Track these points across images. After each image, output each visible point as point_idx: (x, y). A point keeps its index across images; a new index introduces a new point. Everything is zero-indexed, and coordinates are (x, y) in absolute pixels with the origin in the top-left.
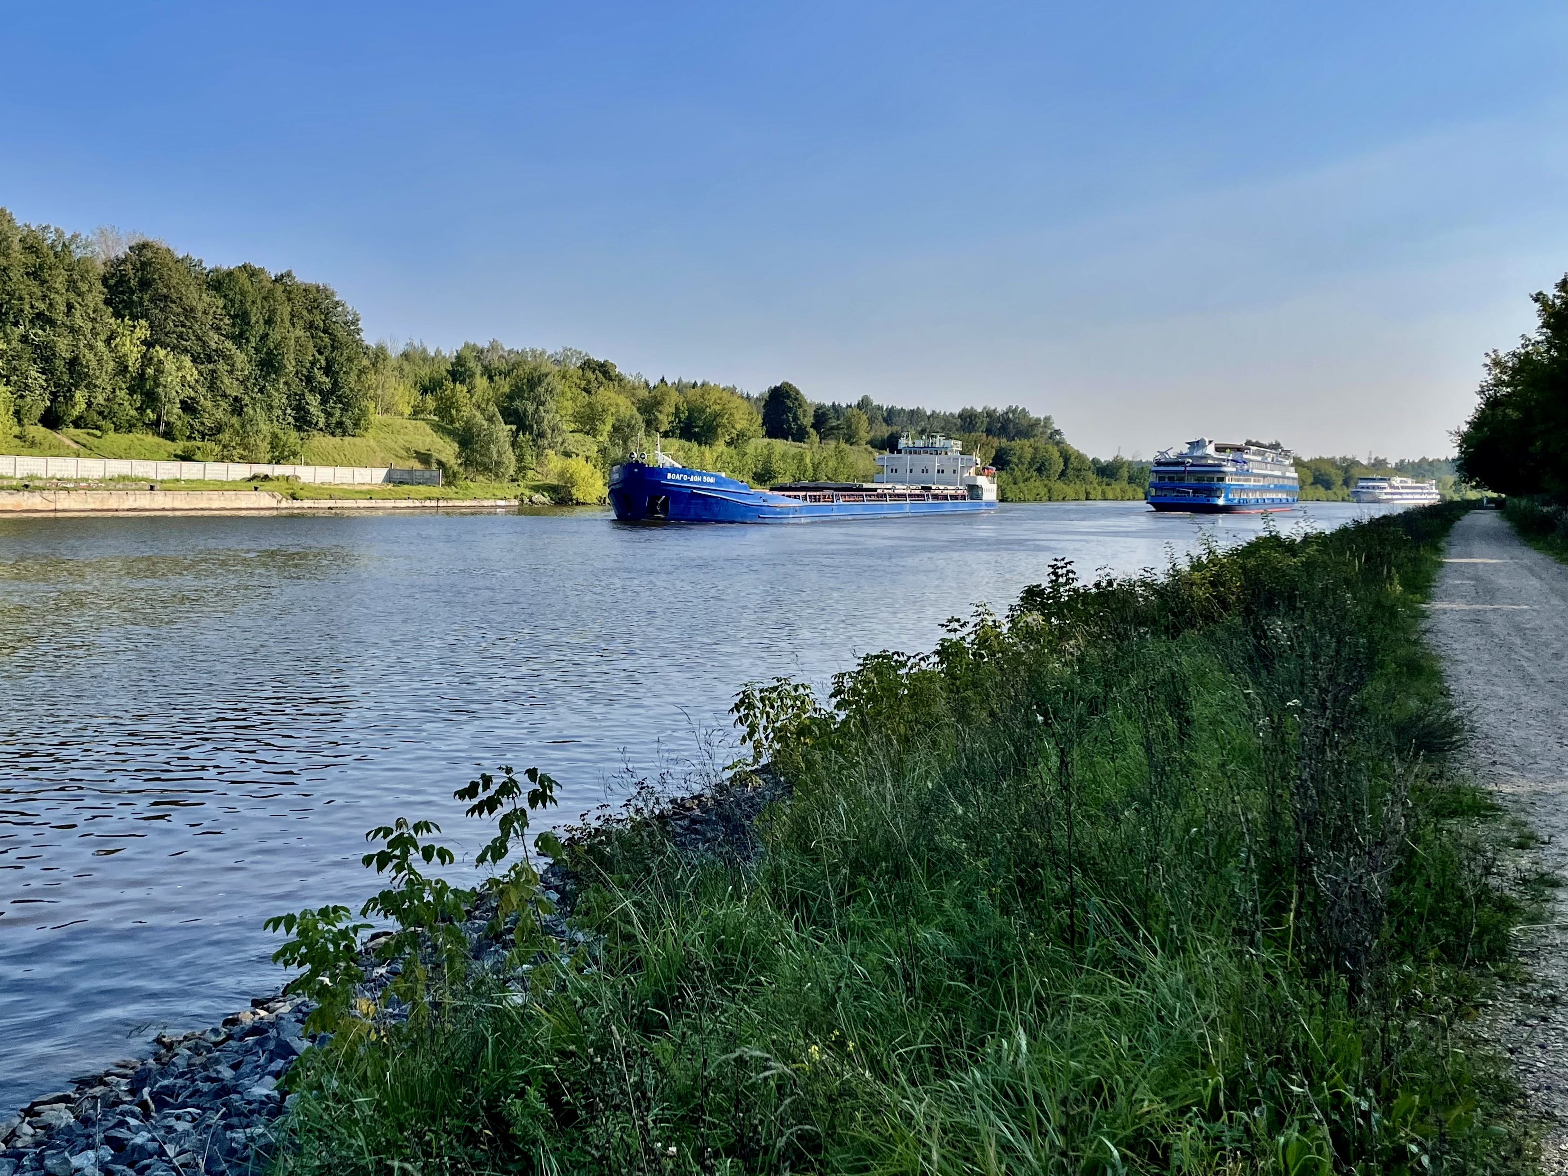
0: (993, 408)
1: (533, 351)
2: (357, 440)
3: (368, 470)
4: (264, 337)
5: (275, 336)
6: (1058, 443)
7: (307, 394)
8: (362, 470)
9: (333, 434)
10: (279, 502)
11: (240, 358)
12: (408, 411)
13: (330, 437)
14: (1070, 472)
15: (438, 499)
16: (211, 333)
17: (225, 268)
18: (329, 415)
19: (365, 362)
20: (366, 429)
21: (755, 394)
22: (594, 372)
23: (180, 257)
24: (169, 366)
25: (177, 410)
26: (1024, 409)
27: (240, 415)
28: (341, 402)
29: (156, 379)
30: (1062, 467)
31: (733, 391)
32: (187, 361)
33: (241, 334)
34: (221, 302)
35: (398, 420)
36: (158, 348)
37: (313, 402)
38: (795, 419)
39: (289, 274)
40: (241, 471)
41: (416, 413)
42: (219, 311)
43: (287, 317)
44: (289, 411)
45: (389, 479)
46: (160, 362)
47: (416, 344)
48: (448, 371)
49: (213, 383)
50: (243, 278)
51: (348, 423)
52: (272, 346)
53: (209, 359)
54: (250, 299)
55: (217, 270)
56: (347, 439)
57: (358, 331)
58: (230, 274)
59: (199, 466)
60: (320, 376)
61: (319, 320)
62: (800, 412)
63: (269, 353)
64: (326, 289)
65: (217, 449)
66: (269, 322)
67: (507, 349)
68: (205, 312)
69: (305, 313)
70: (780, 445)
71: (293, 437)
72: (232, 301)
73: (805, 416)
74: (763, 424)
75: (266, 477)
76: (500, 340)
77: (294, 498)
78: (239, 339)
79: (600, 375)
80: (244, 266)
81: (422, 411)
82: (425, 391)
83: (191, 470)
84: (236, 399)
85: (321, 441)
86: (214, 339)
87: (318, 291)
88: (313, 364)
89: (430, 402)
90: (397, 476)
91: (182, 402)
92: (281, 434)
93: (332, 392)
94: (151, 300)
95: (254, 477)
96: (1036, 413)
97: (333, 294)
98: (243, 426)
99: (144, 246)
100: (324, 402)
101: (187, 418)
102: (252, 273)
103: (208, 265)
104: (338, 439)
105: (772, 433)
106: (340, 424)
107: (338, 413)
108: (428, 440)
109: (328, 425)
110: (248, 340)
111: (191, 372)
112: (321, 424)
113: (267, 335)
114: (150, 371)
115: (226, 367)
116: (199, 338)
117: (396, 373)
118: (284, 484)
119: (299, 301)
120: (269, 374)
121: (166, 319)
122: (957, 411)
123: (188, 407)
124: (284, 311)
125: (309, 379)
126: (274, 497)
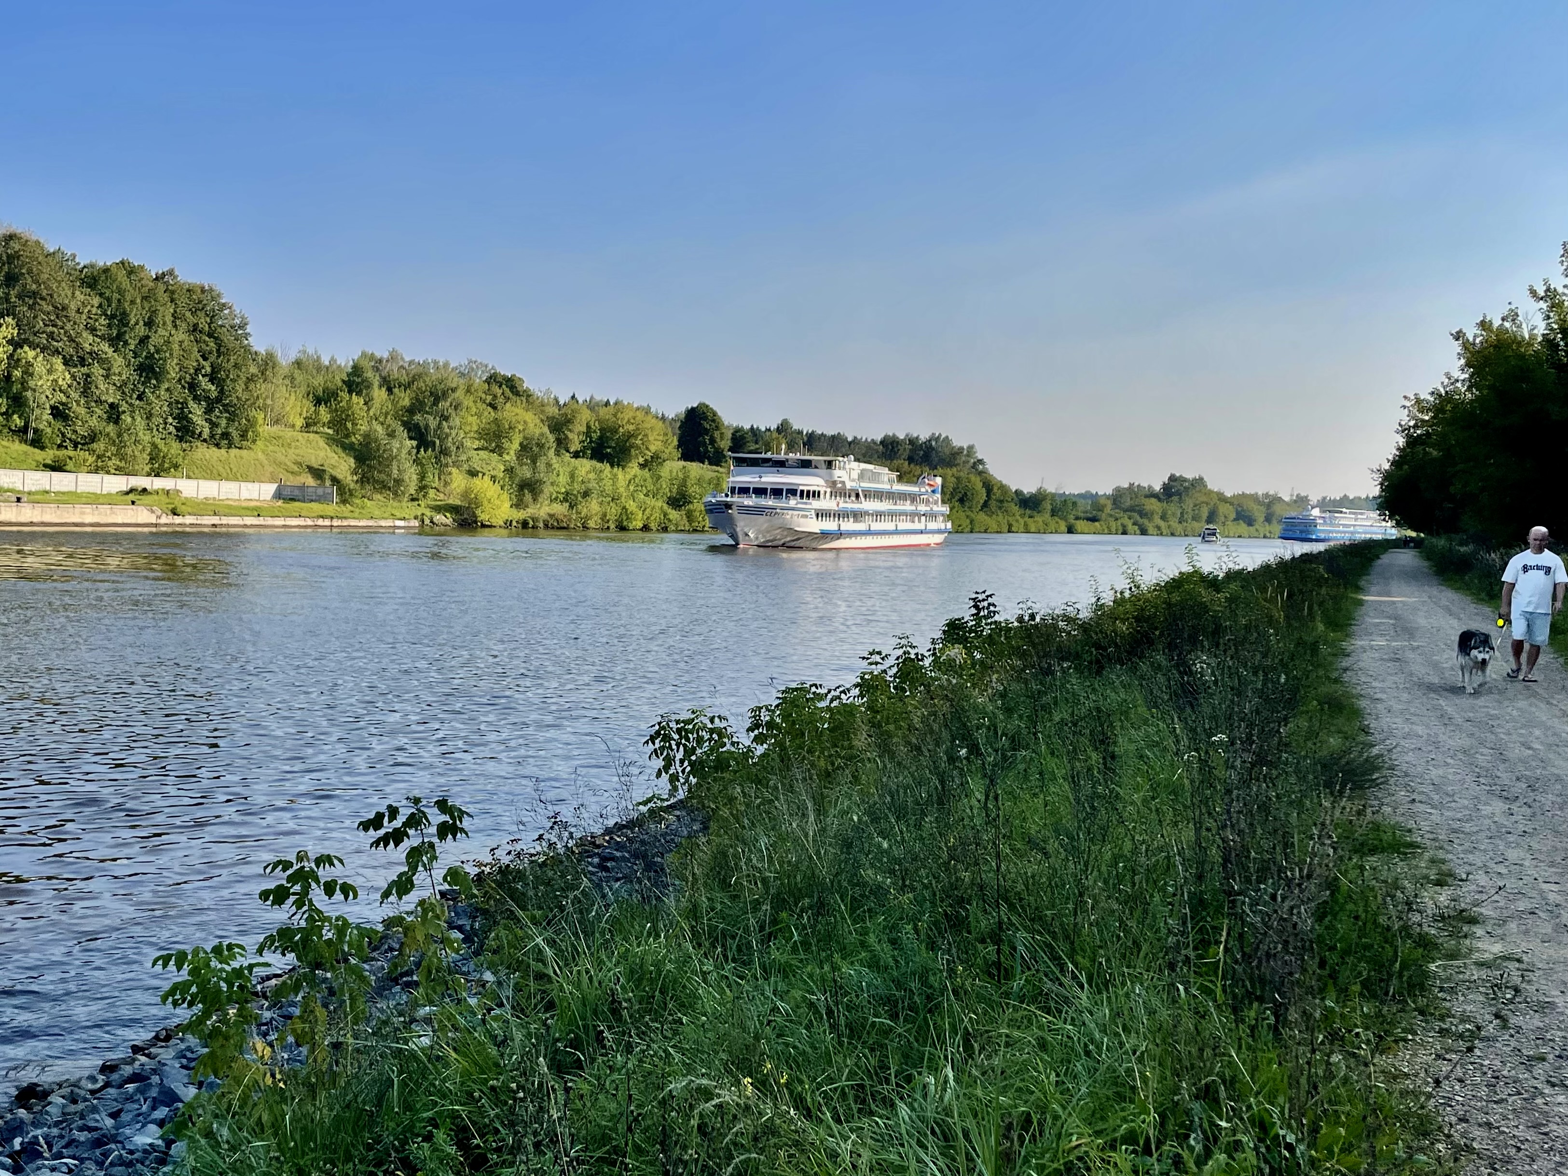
0: (915, 435)
1: (435, 362)
2: (244, 452)
3: (256, 485)
4: (144, 340)
5: (155, 340)
6: (980, 473)
7: (191, 404)
8: (250, 485)
9: (218, 446)
10: (159, 517)
11: (118, 362)
12: (299, 422)
13: (215, 449)
14: (993, 504)
15: (332, 518)
16: (85, 334)
17: (101, 264)
18: (213, 425)
19: (253, 370)
20: (254, 441)
21: (671, 416)
22: (500, 387)
23: (52, 250)
24: (40, 367)
25: (47, 416)
26: (947, 437)
27: (117, 421)
28: (227, 411)
29: (23, 383)
30: (984, 497)
31: (647, 411)
32: (58, 362)
33: (120, 336)
34: (96, 301)
35: (289, 434)
36: (26, 348)
37: (197, 413)
38: (713, 441)
39: (171, 273)
40: (116, 483)
41: (309, 425)
42: (94, 310)
43: (169, 319)
44: (170, 420)
45: (278, 495)
46: (28, 363)
47: (310, 351)
48: (343, 381)
49: (86, 387)
50: (121, 276)
51: (235, 434)
52: (152, 350)
53: (82, 362)
54: (128, 298)
55: (92, 266)
56: (234, 452)
57: (246, 336)
58: (106, 270)
59: (71, 477)
60: (204, 383)
61: (203, 323)
62: (717, 434)
63: (150, 356)
64: (211, 290)
65: (91, 459)
66: (149, 324)
67: (407, 359)
68: (78, 311)
69: (188, 314)
70: (696, 469)
71: (175, 447)
72: (109, 300)
73: (722, 439)
74: (679, 446)
75: (145, 490)
76: (400, 351)
77: (175, 514)
78: (116, 341)
79: (507, 390)
80: (122, 263)
81: (315, 424)
82: (318, 401)
83: (61, 481)
84: (112, 406)
85: (204, 453)
86: (87, 341)
87: (203, 291)
88: (198, 370)
89: (324, 414)
90: (286, 492)
91: (52, 408)
92: (161, 444)
93: (218, 400)
94: (19, 297)
95: (132, 491)
96: (959, 441)
97: (219, 295)
98: (119, 435)
99: (11, 237)
100: (209, 411)
101: (59, 425)
102: (131, 271)
103: (83, 261)
104: (223, 451)
105: (687, 456)
106: (226, 435)
107: (224, 422)
108: (322, 454)
109: (212, 436)
110: (126, 343)
111: (63, 375)
112: (205, 435)
113: (148, 337)
114: (17, 373)
115: (101, 372)
116: (72, 340)
117: (287, 382)
118: (164, 499)
119: (182, 301)
120: (148, 379)
121: (35, 317)
122: (879, 438)
123: (59, 413)
124: (166, 313)
125: (193, 386)
126: (153, 512)
